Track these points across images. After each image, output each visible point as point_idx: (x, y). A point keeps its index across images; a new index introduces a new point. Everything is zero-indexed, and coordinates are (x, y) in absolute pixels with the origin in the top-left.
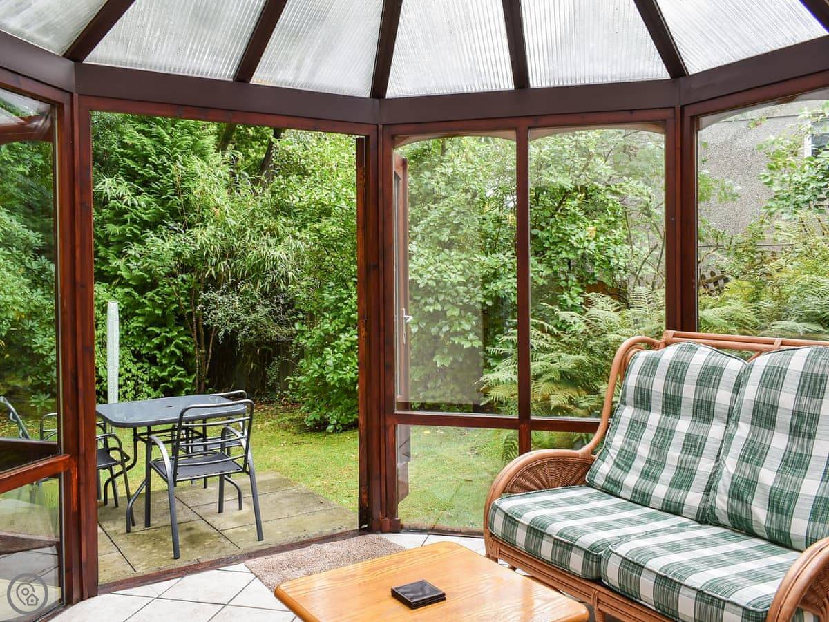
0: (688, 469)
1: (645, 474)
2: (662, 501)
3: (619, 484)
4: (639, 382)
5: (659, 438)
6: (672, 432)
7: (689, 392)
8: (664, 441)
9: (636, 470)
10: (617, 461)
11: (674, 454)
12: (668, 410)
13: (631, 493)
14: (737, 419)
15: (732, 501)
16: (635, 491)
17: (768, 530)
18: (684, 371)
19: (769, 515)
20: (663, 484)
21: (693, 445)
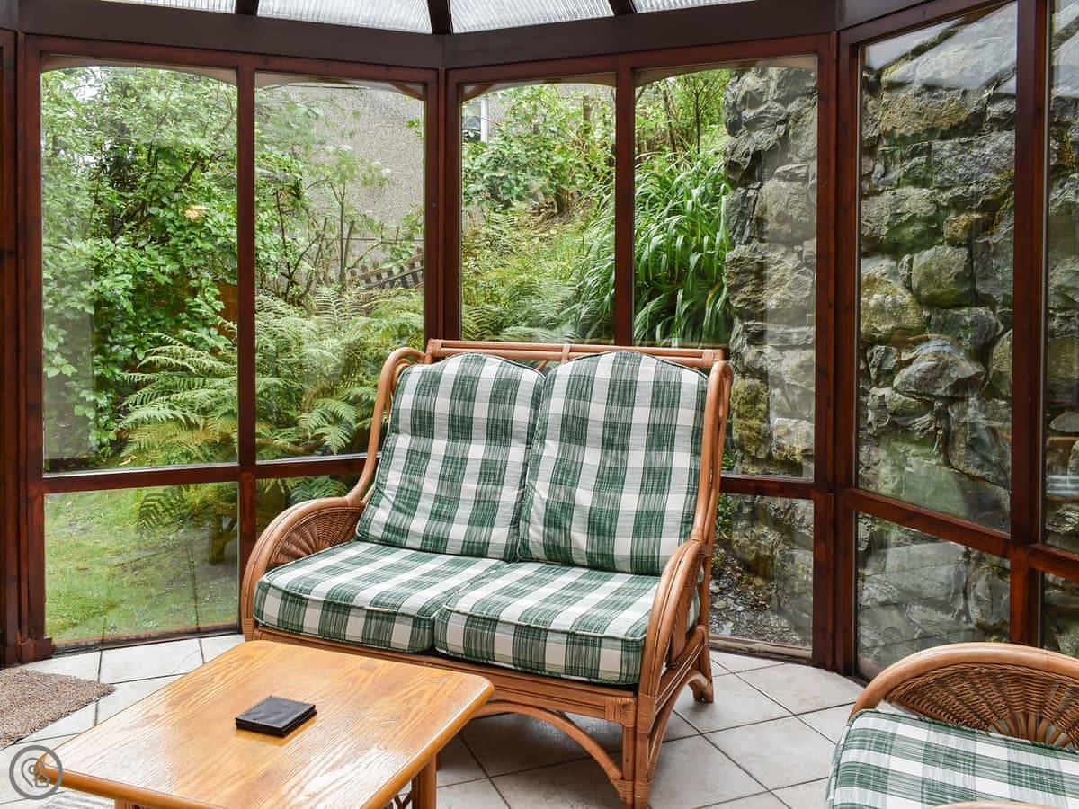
0: (489, 501)
1: (436, 515)
2: (461, 543)
3: (403, 532)
4: (416, 404)
5: (448, 470)
6: (465, 459)
7: (481, 411)
8: (455, 472)
9: (424, 511)
10: (397, 503)
11: (470, 486)
12: (456, 434)
13: (420, 541)
14: (543, 438)
15: (549, 529)
16: (425, 537)
17: (590, 556)
18: (474, 387)
19: (590, 539)
20: (460, 523)
21: (492, 473)
